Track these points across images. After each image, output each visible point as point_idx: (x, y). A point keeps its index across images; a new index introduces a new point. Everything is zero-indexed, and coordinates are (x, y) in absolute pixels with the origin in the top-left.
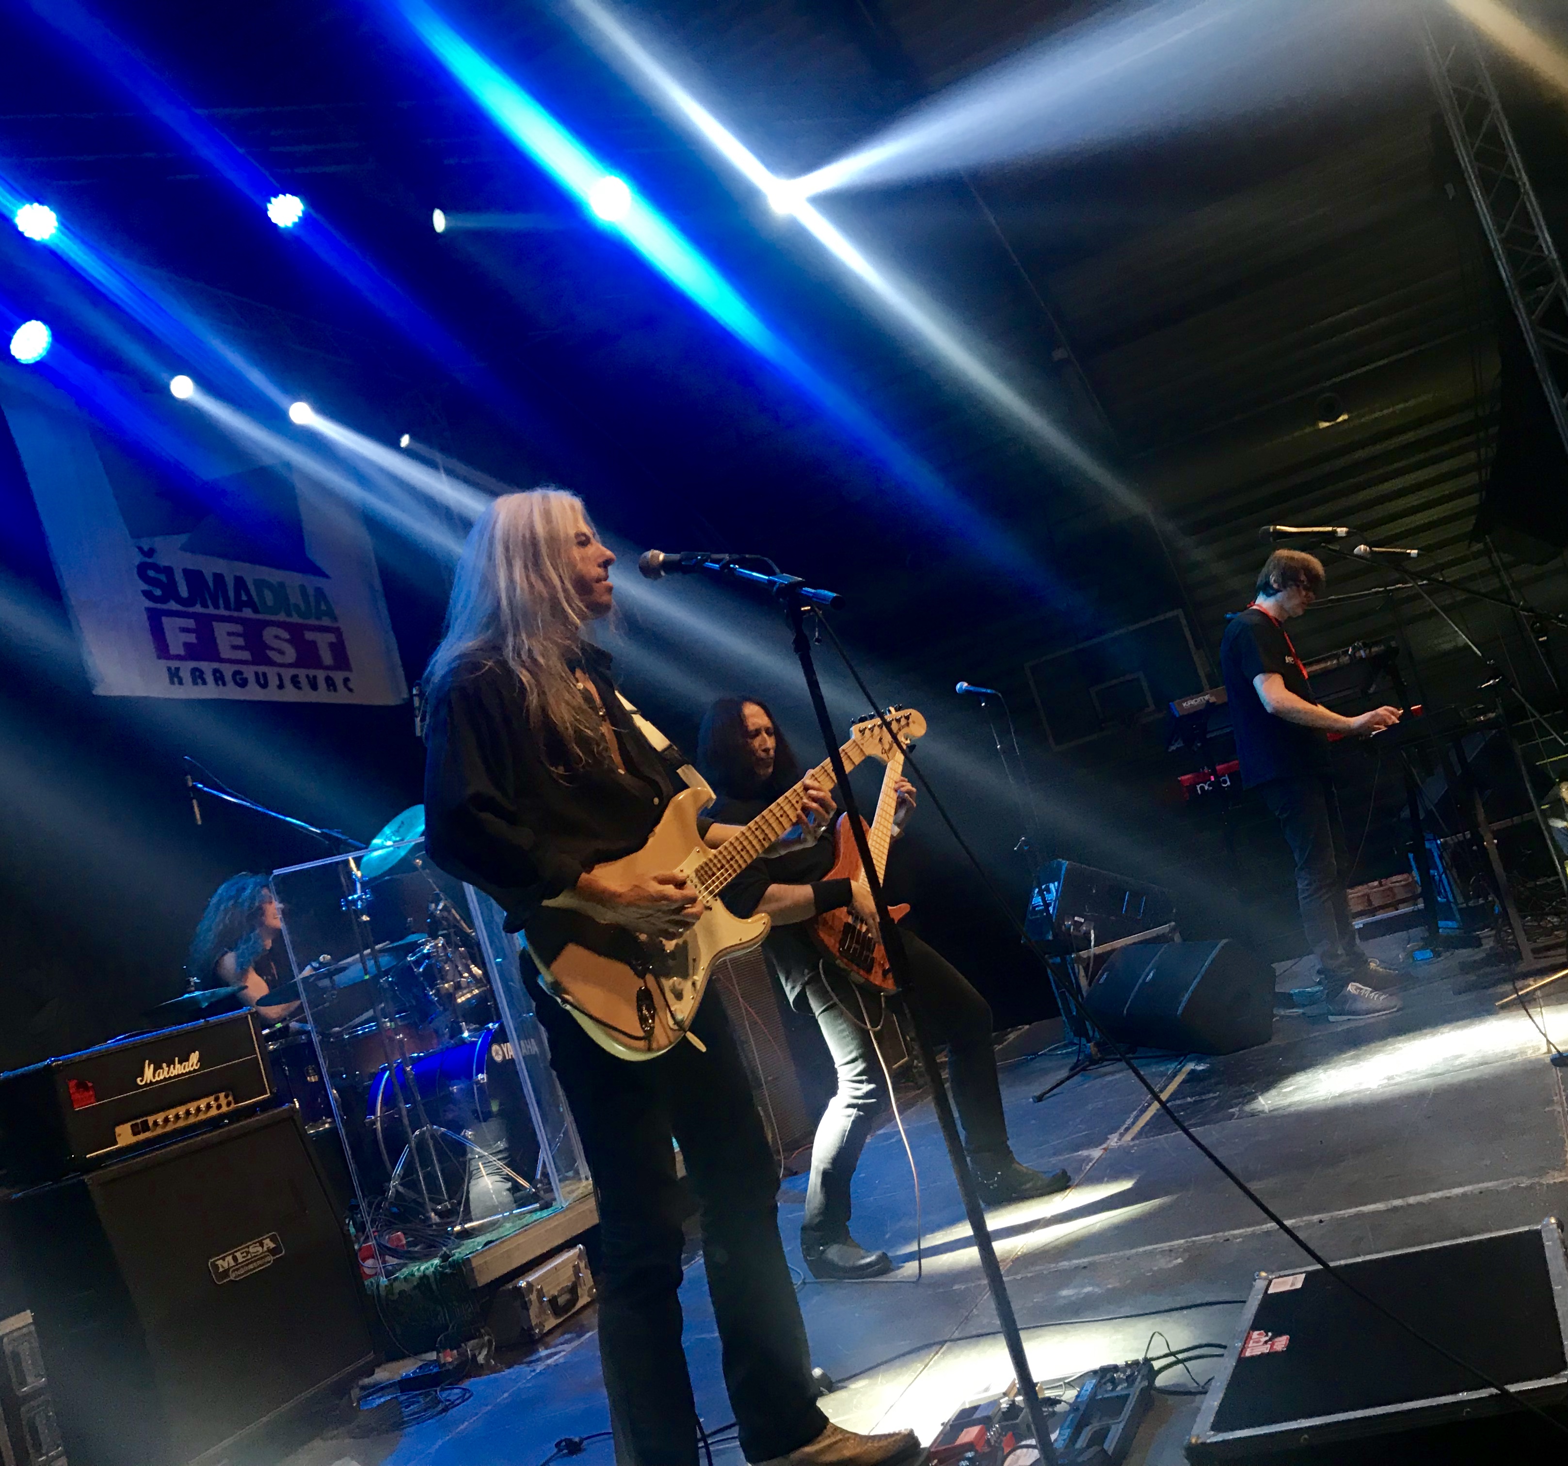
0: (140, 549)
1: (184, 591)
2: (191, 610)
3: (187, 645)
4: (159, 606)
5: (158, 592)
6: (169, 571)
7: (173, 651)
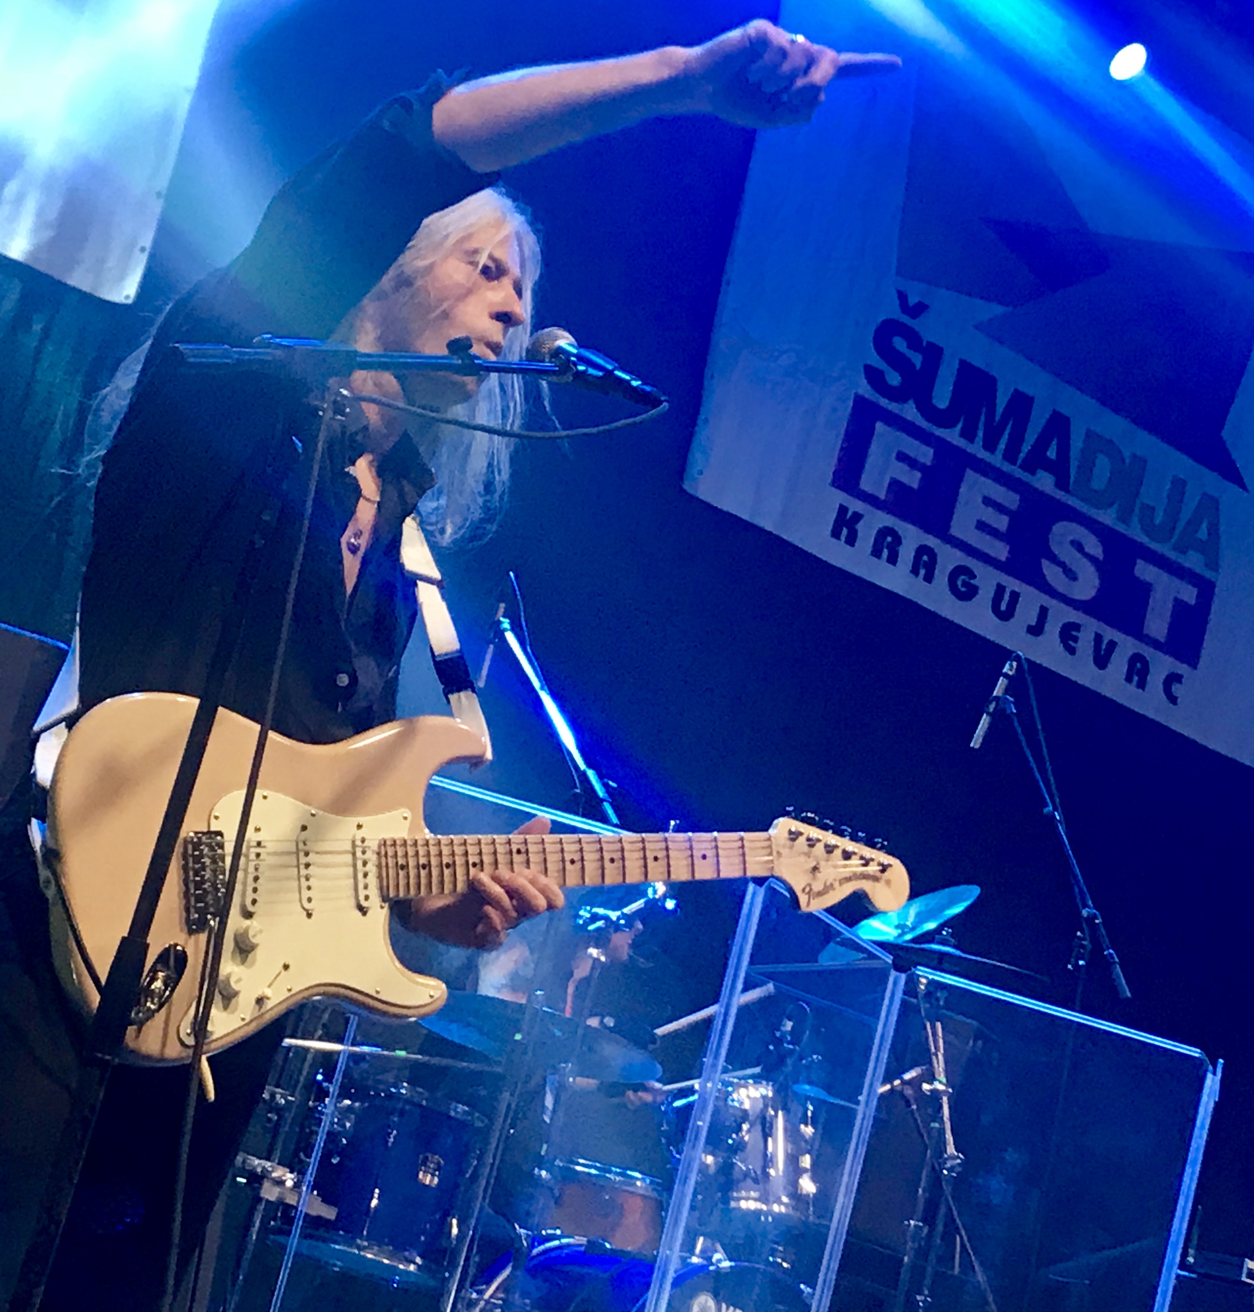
0: (902, 297)
1: (942, 398)
2: (939, 432)
3: (895, 485)
4: (884, 402)
5: (894, 379)
6: (934, 354)
7: (866, 484)
